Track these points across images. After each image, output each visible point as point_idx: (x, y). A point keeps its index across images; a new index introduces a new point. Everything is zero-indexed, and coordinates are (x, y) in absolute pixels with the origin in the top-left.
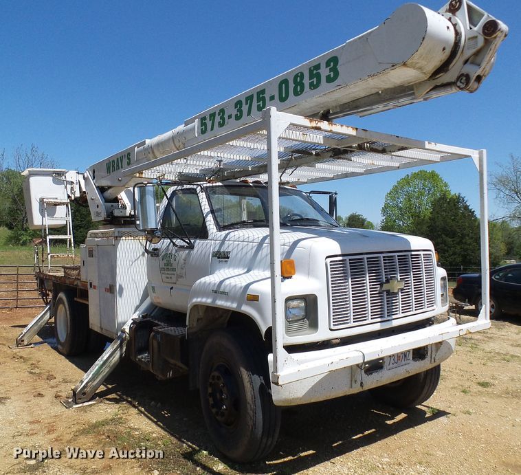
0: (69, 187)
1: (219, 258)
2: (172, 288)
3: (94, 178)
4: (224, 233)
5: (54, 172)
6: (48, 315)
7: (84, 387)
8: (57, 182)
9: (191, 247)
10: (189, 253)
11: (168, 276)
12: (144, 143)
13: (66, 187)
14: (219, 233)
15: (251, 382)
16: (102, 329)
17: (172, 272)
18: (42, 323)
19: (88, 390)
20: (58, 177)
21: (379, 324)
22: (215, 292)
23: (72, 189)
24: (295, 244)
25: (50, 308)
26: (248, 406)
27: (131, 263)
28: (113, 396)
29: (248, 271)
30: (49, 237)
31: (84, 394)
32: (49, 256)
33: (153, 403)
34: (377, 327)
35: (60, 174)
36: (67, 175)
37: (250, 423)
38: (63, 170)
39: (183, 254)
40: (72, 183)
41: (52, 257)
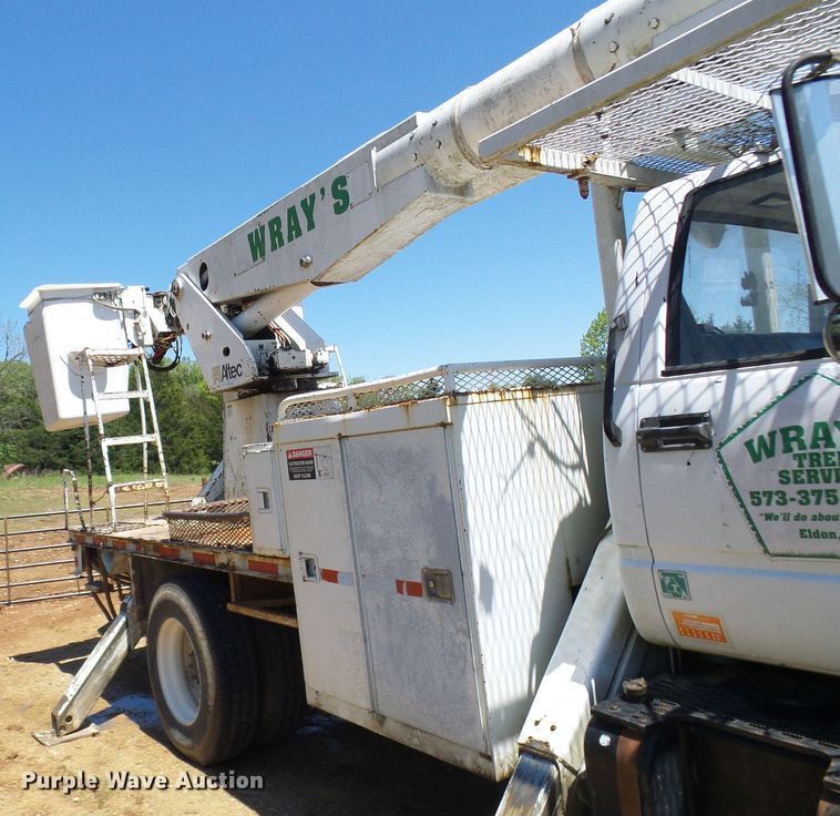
0: (130, 323)
3: (204, 286)
5: (97, 292)
6: (122, 644)
8: (103, 313)
12: (413, 124)
13: (123, 325)
16: (382, 719)
20: (105, 299)
23: (137, 327)
25: (126, 624)
27: (503, 484)
30: (106, 443)
32: (112, 489)
35: (109, 295)
36: (124, 296)
38: (116, 285)
40: (136, 313)
41: (118, 490)
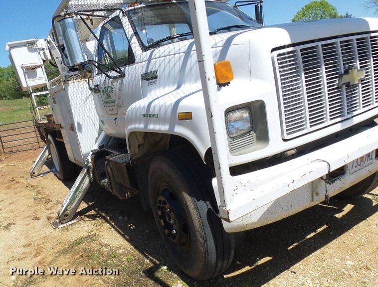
0: (42, 53)
1: (147, 80)
2: (115, 119)
3: (54, 40)
4: (149, 52)
5: (28, 43)
6: (47, 153)
7: (65, 210)
8: (32, 50)
9: (122, 75)
10: (122, 81)
11: (111, 108)
13: (39, 54)
14: (145, 53)
15: (197, 208)
16: (75, 160)
17: (112, 104)
18: (44, 158)
19: (68, 212)
20: (31, 45)
21: (340, 124)
22: (146, 116)
23: (44, 54)
24: (229, 42)
25: (47, 147)
26: (197, 234)
27: (83, 102)
28: (92, 212)
29: (178, 87)
30: (33, 95)
31: (66, 215)
32: (37, 109)
33: (120, 217)
34: (338, 128)
35: (32, 43)
36: (38, 43)
37: (202, 249)
38: (34, 40)
39: (117, 84)
40: (43, 49)
41: (39, 109)
